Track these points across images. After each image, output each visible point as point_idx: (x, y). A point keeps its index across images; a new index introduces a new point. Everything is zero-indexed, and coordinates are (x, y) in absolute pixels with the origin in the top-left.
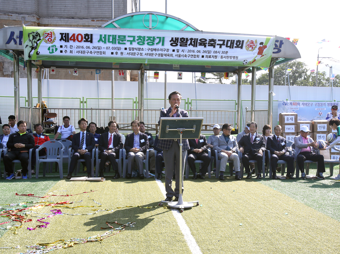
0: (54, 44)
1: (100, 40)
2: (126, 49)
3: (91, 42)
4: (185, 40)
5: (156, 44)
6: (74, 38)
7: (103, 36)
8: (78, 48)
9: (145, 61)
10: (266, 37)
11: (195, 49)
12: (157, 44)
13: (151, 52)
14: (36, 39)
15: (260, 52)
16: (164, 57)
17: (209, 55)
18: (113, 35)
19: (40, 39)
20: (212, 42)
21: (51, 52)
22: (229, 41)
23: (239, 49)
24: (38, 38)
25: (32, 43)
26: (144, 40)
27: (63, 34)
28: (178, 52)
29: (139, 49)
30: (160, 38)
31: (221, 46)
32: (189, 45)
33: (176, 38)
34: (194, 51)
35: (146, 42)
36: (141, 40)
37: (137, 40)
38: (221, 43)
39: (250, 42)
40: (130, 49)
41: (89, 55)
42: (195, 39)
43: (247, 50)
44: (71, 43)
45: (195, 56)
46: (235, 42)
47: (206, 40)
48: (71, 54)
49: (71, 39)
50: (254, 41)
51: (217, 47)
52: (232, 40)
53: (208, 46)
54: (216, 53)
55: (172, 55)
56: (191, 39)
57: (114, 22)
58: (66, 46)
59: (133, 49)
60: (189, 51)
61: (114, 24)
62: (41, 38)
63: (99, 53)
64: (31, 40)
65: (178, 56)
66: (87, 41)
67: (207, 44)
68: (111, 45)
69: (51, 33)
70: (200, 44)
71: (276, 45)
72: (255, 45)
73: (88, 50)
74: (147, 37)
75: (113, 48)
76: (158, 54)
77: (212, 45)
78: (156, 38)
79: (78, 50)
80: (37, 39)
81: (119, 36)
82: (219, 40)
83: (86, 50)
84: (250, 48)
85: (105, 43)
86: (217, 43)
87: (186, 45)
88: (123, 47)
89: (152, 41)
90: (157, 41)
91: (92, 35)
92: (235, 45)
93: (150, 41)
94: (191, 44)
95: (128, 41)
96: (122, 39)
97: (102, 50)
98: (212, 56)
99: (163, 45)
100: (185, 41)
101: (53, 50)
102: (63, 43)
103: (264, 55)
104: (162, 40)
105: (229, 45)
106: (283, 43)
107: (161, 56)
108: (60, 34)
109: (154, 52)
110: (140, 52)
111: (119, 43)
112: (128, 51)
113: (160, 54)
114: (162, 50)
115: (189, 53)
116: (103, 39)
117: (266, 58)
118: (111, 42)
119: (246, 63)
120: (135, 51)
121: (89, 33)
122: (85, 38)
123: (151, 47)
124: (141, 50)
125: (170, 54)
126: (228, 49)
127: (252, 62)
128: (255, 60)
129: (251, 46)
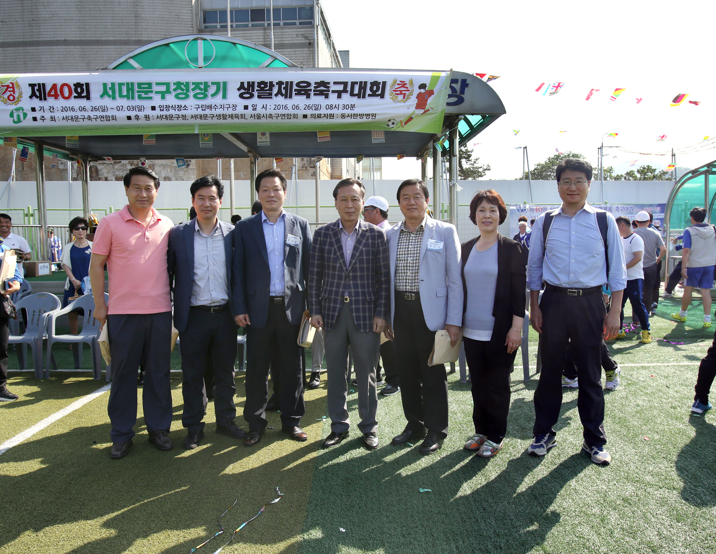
0: (19, 106)
1: (105, 93)
2: (153, 108)
3: (88, 97)
4: (268, 85)
5: (210, 96)
6: (56, 92)
7: (110, 86)
8: (64, 110)
9: (194, 130)
10: (431, 74)
11: (289, 102)
12: (213, 95)
13: (203, 113)
15: (422, 103)
16: (229, 120)
17: (317, 112)
18: (128, 84)
20: (322, 88)
21: (16, 120)
22: (356, 83)
23: (377, 100)
26: (188, 90)
27: (35, 85)
28: (254, 109)
29: (179, 107)
30: (218, 84)
31: (339, 94)
32: (276, 95)
33: (248, 83)
34: (286, 107)
35: (191, 94)
36: (182, 89)
37: (175, 90)
38: (341, 88)
39: (398, 84)
40: (162, 108)
41: (87, 123)
42: (287, 83)
43: (394, 100)
44: (51, 101)
45: (289, 116)
46: (369, 86)
47: (309, 84)
48: (53, 123)
49: (50, 95)
50: (407, 82)
51: (333, 97)
52: (361, 83)
53: (315, 94)
54: (331, 108)
55: (243, 116)
56: (280, 83)
57: (131, 58)
58: (42, 108)
59: (168, 107)
60: (277, 107)
61: (132, 62)
63: (105, 119)
65: (256, 118)
66: (79, 96)
67: (312, 91)
68: (124, 103)
69: (12, 84)
70: (299, 93)
71: (452, 89)
72: (409, 90)
73: (83, 113)
74: (193, 83)
75: (129, 109)
76: (217, 115)
77: (321, 93)
78: (210, 84)
79: (65, 114)
81: (139, 85)
82: (335, 83)
83: (80, 114)
84: (401, 97)
85: (114, 98)
86: (331, 89)
87: (269, 96)
88: (148, 104)
89: (203, 92)
90: (213, 89)
91: (87, 85)
92: (368, 92)
93: (198, 91)
94: (279, 93)
95: (157, 92)
96: (145, 89)
97: (110, 113)
98: (322, 116)
99: (224, 97)
100: (268, 88)
101: (18, 116)
102: (36, 103)
103: (429, 109)
104: (222, 88)
105: (356, 91)
107: (222, 118)
108: (30, 85)
109: (208, 112)
110: (180, 113)
111: (140, 98)
112: (157, 112)
113: (220, 115)
114: (223, 107)
115: (277, 112)
116: (109, 91)
117: (433, 116)
118: (124, 97)
119: (393, 123)
120: (172, 112)
121: (83, 82)
122: (76, 91)
123: (201, 102)
124: (182, 108)
125: (239, 114)
126: (355, 100)
127: (406, 123)
128: (411, 119)
129: (401, 91)
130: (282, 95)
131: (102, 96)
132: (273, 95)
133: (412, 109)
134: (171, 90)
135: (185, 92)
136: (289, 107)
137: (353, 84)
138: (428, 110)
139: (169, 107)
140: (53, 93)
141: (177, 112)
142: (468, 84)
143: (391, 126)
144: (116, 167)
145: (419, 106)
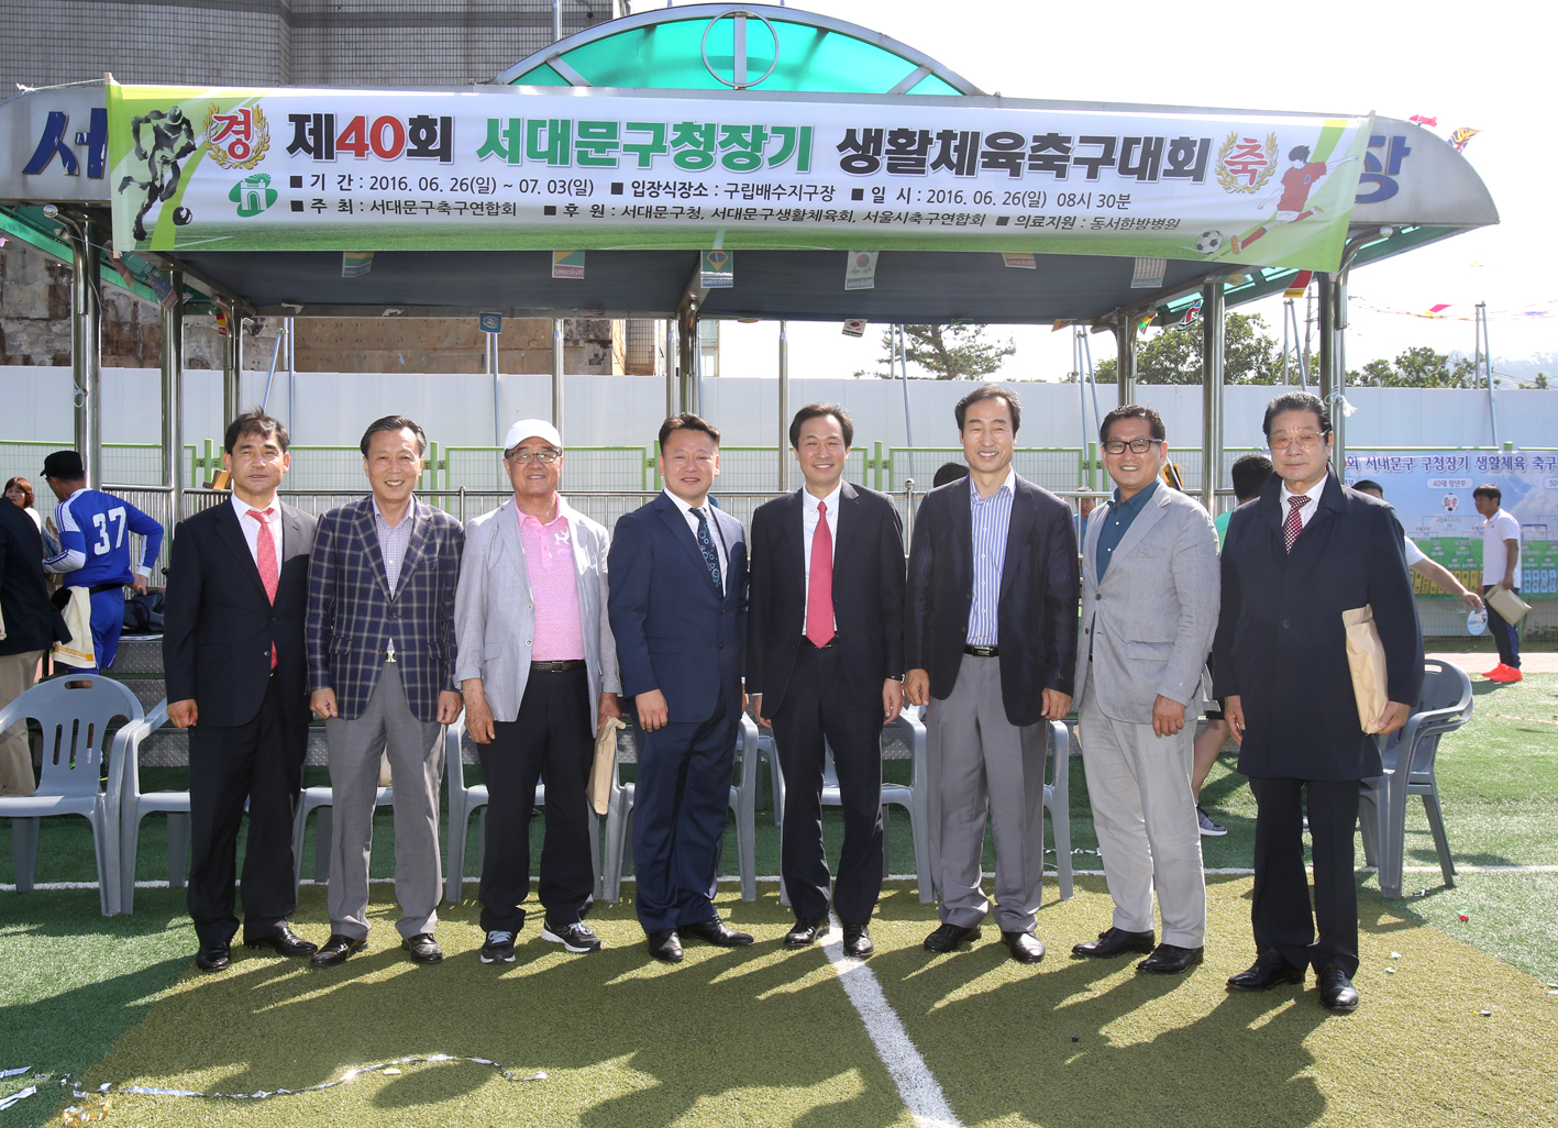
0: (257, 171)
1: (490, 147)
2: (617, 188)
3: (445, 154)
4: (917, 138)
5: (767, 163)
6: (362, 138)
7: (506, 127)
8: (377, 186)
10: (1321, 122)
11: (967, 185)
12: (775, 161)
13: (746, 204)
14: (171, 147)
15: (1294, 197)
16: (809, 225)
17: (1034, 212)
18: (554, 123)
19: (193, 148)
20: (1052, 152)
21: (245, 207)
22: (1137, 141)
23: (1183, 185)
24: (182, 140)
25: (151, 165)
26: (709, 145)
27: (307, 118)
28: (879, 200)
29: (686, 188)
30: (788, 132)
31: (1093, 167)
32: (935, 166)
33: (867, 132)
34: (958, 197)
35: (719, 155)
36: (696, 143)
37: (675, 143)
38: (1097, 151)
39: (1240, 147)
40: (640, 190)
41: (437, 218)
42: (964, 135)
43: (1227, 185)
44: (345, 161)
45: (962, 219)
46: (1167, 148)
47: (1019, 141)
48: (345, 218)
49: (343, 146)
50: (1262, 141)
51: (1077, 174)
52: (1148, 140)
53: (1032, 167)
54: (1071, 203)
55: (846, 216)
56: (946, 136)
57: (558, 56)
58: (320, 180)
59: (655, 188)
60: (936, 196)
61: (559, 64)
62: (198, 141)
63: (485, 211)
64: (149, 154)
65: (880, 221)
66: (422, 151)
67: (1027, 157)
68: (542, 171)
69: (246, 113)
70: (992, 162)
71: (1371, 161)
72: (1265, 163)
73: (429, 195)
74: (725, 128)
75: (552, 187)
76: (780, 212)
77: (1047, 164)
78: (768, 131)
79: (380, 196)
80: (177, 148)
81: (585, 127)
82: (1084, 140)
83: (418, 195)
84: (1243, 179)
85: (514, 159)
86: (1073, 155)
87: (918, 167)
88: (602, 178)
89: (749, 150)
90: (774, 145)
91: (447, 122)
92: (1165, 164)
94: (943, 159)
96: (598, 140)
97: (500, 196)
98: (1046, 221)
99: (803, 165)
100: (915, 147)
101: (254, 200)
102: (305, 164)
103: (1312, 210)
104: (798, 143)
105: (1135, 162)
106: (1407, 152)
107: (792, 220)
108: (292, 118)
109: (758, 202)
110: (687, 204)
111: (584, 160)
112: (627, 199)
113: (788, 212)
114: (797, 191)
115: (936, 208)
116: (502, 141)
117: (1320, 227)
118: (541, 155)
119: (1213, 243)
120: (665, 200)
121: (436, 113)
122: (414, 137)
123: (742, 178)
124: (692, 192)
125: (839, 210)
126: (1130, 184)
127: (1245, 243)
128: (1260, 232)
129: (1245, 164)
130: (950, 166)
131: (482, 153)
132: (928, 164)
133: (1270, 211)
134: (667, 143)
135: (701, 148)
136: (968, 195)
137: (1129, 142)
138: (1310, 213)
139: (659, 186)
140: (353, 142)
141: (679, 201)
142: (1409, 149)
143: (1207, 249)
144: (54, 329)
145: (1285, 204)
